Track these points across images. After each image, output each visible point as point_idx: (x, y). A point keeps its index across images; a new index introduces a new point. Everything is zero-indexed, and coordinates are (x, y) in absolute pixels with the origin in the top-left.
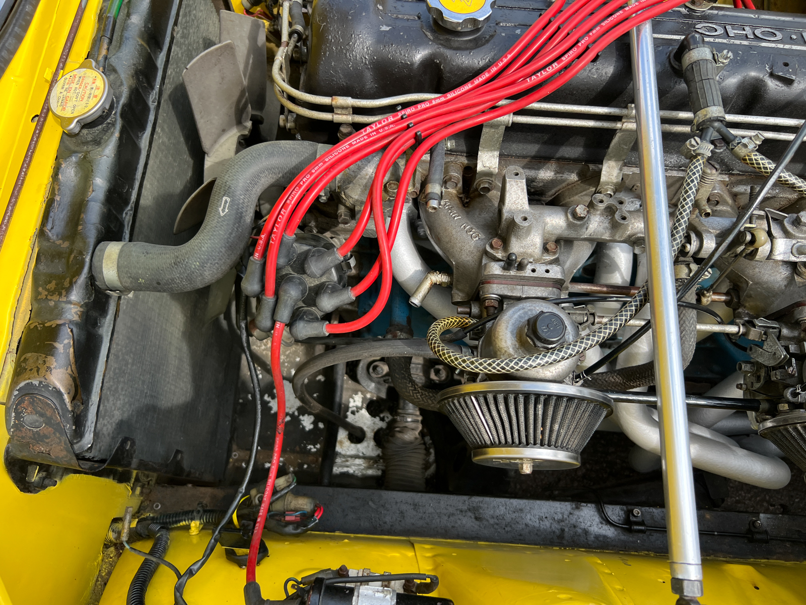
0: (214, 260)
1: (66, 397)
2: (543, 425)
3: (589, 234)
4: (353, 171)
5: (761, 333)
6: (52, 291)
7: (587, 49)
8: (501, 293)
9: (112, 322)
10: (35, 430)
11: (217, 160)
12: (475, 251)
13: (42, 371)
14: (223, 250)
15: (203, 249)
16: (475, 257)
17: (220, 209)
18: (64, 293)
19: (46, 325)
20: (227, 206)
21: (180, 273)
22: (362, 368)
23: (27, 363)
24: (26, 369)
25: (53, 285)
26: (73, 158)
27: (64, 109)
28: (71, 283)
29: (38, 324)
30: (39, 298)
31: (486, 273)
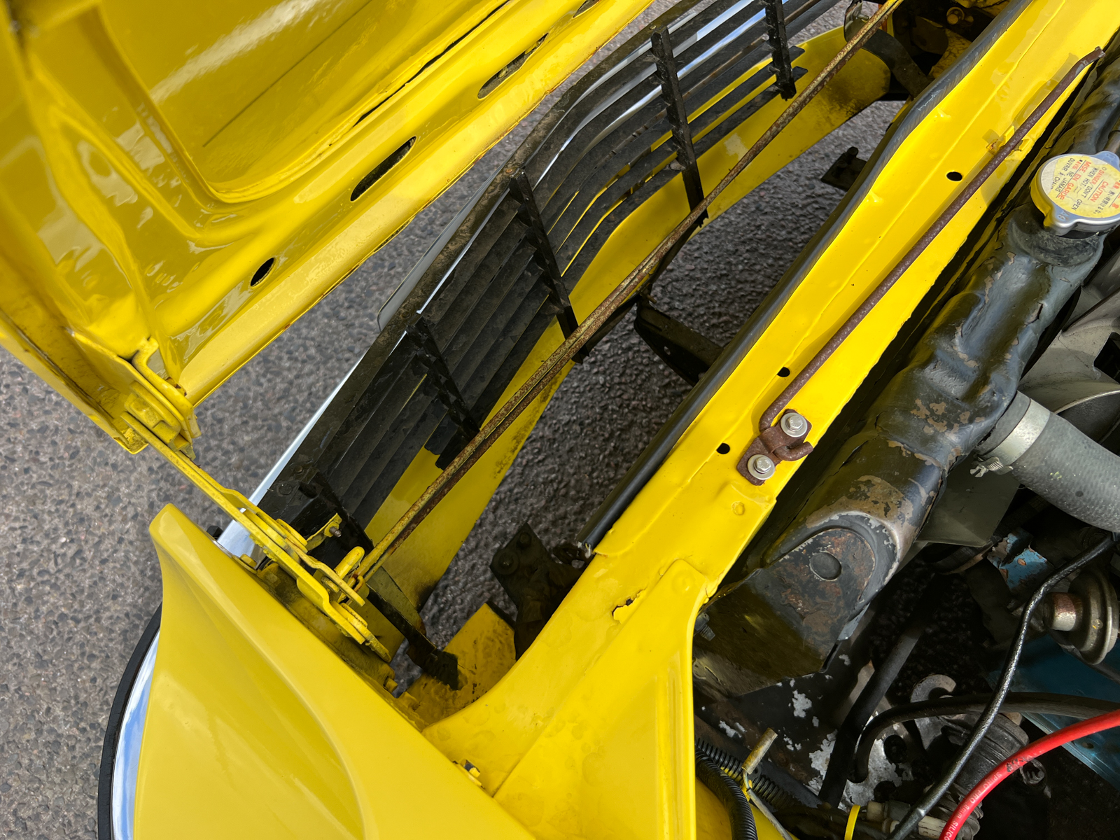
1: (895, 564)
6: (936, 415)
10: (817, 576)
11: (1071, 347)
13: (894, 513)
19: (915, 455)
23: (871, 489)
24: (867, 497)
25: (940, 408)
26: (1025, 260)
27: (1062, 197)
28: (971, 421)
29: (902, 446)
30: (912, 412)
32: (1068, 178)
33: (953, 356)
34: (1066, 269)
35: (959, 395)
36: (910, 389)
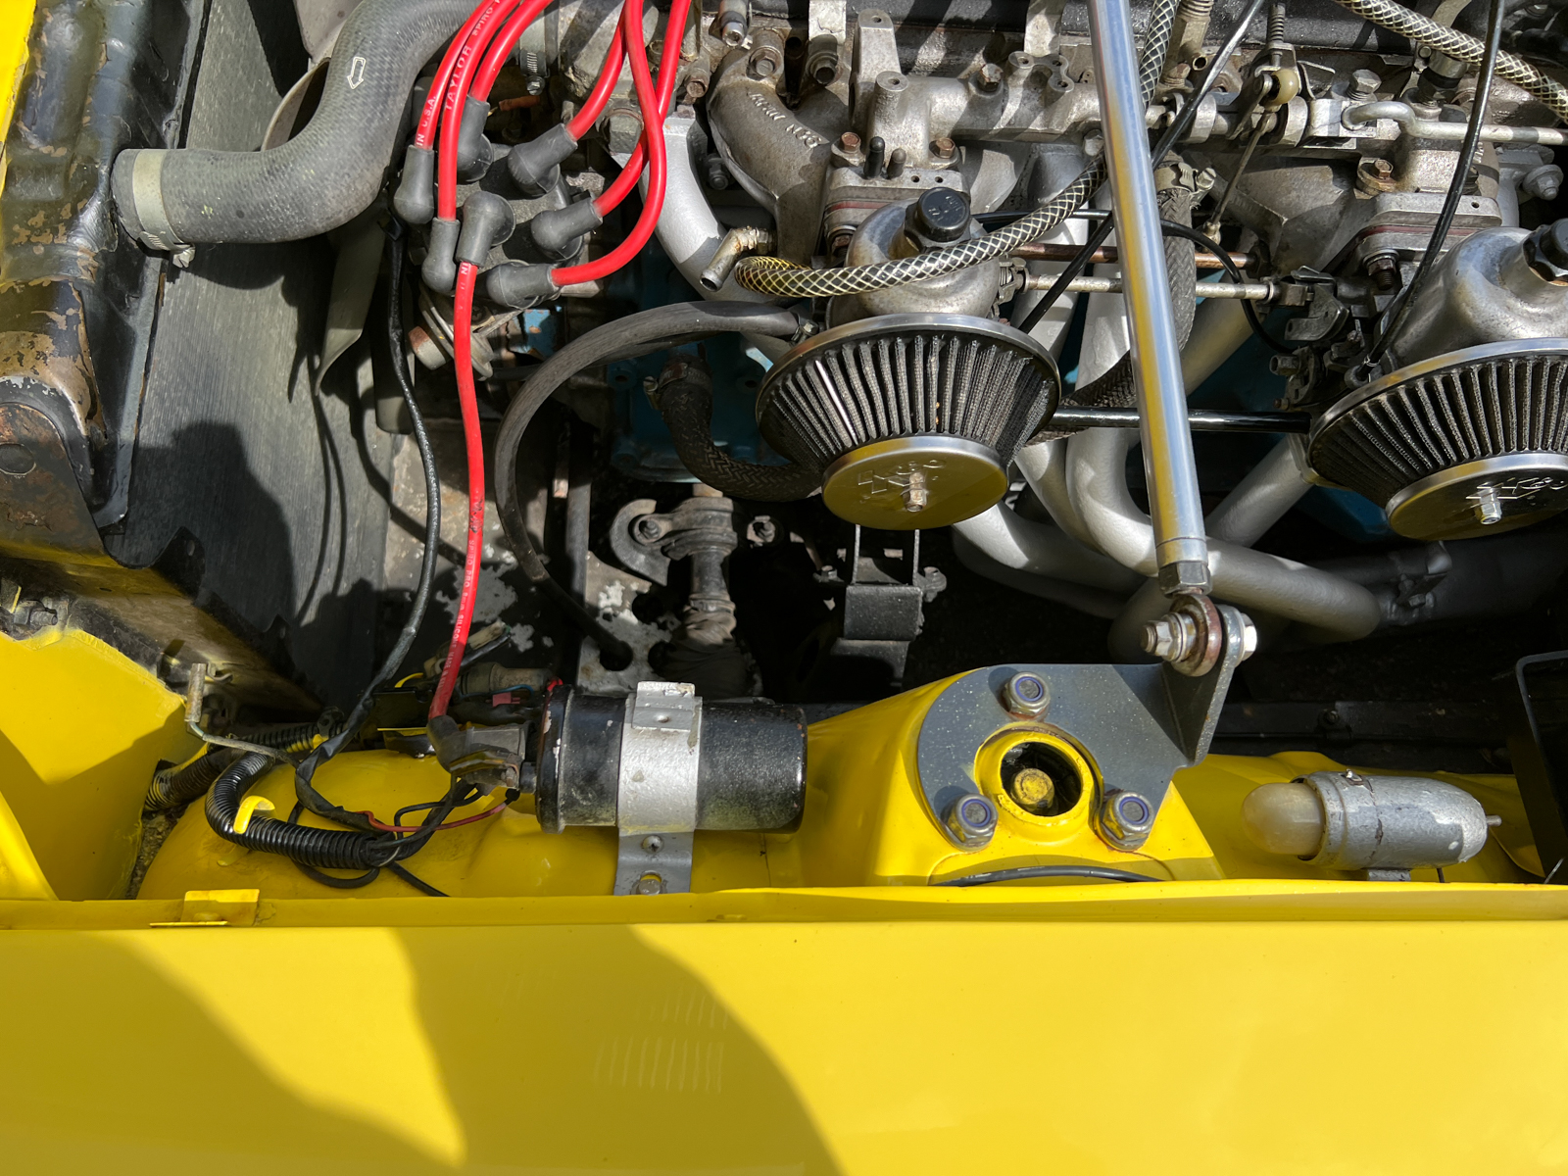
0: (342, 167)
1: (75, 408)
2: (940, 398)
3: (1007, 122)
4: (588, 22)
5: (1304, 289)
6: (36, 230)
9: (152, 309)
10: (18, 476)
12: (813, 164)
13: (29, 358)
14: (358, 150)
15: (321, 145)
16: (814, 176)
17: (349, 78)
18: (62, 229)
19: (31, 284)
20: (362, 71)
21: (280, 191)
22: (619, 528)
26: (66, 7)
28: (76, 213)
29: (15, 284)
30: (13, 243)
31: (833, 187)
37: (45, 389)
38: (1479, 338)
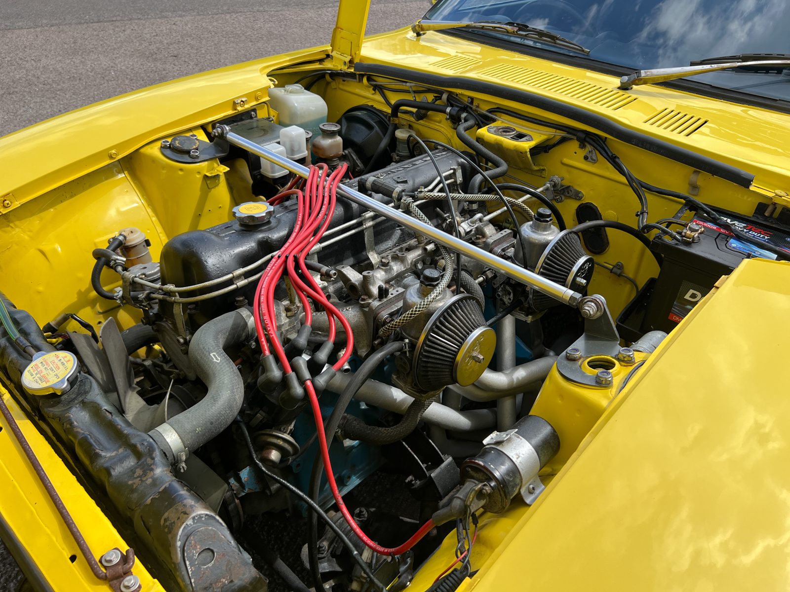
1: (217, 518)
3: (396, 272)
6: (142, 475)
7: (330, 196)
8: (389, 313)
10: (210, 565)
11: (135, 413)
12: (355, 313)
13: (189, 510)
17: (215, 360)
18: (154, 467)
19: (160, 491)
20: (217, 356)
21: (222, 405)
23: (170, 519)
24: (174, 522)
25: (139, 472)
26: (74, 409)
27: (49, 381)
28: (153, 459)
29: (152, 497)
30: (134, 487)
31: (374, 309)
32: (39, 375)
33: (111, 458)
34: (91, 393)
35: (136, 461)
36: (120, 486)
37: (203, 517)
38: (545, 245)
